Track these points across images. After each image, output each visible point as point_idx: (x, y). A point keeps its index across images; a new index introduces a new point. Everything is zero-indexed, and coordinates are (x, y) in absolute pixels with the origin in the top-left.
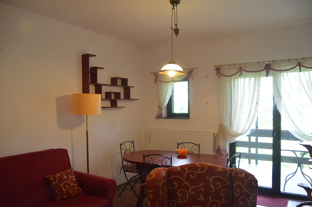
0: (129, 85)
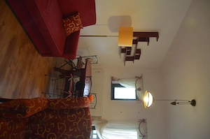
0: (135, 60)
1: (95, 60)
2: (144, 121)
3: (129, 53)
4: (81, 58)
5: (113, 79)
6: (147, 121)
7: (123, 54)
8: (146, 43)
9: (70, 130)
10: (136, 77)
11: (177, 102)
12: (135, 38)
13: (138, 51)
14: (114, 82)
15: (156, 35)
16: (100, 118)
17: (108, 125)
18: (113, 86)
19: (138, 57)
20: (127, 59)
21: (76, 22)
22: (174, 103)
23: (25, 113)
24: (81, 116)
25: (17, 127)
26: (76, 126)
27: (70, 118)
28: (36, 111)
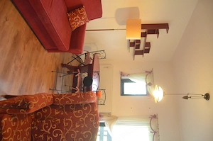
0: (145, 54)
1: (103, 55)
2: (155, 117)
3: (138, 47)
4: (88, 53)
5: (122, 74)
6: (159, 117)
7: (132, 48)
8: (156, 35)
9: (77, 126)
10: (146, 72)
11: (189, 96)
12: (144, 31)
13: (148, 44)
14: (123, 78)
15: (166, 26)
16: (109, 114)
17: (118, 121)
18: (123, 81)
19: (147, 51)
20: (137, 53)
21: (80, 16)
22: (186, 98)
23: (28, 109)
24: (87, 111)
25: (22, 124)
26: (83, 122)
27: (77, 114)
28: (40, 107)
